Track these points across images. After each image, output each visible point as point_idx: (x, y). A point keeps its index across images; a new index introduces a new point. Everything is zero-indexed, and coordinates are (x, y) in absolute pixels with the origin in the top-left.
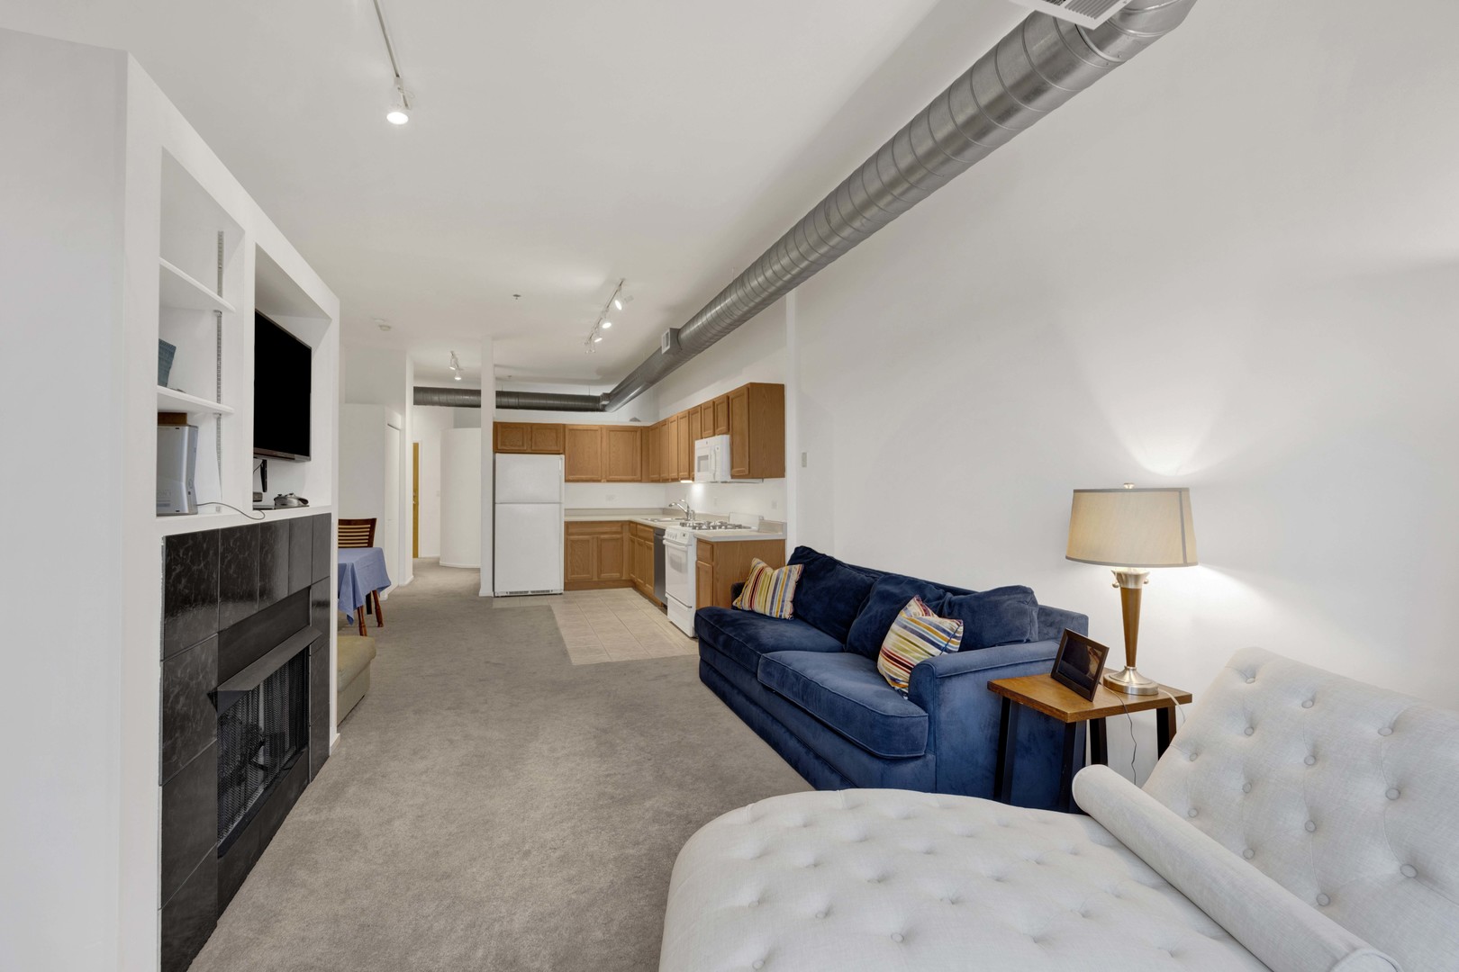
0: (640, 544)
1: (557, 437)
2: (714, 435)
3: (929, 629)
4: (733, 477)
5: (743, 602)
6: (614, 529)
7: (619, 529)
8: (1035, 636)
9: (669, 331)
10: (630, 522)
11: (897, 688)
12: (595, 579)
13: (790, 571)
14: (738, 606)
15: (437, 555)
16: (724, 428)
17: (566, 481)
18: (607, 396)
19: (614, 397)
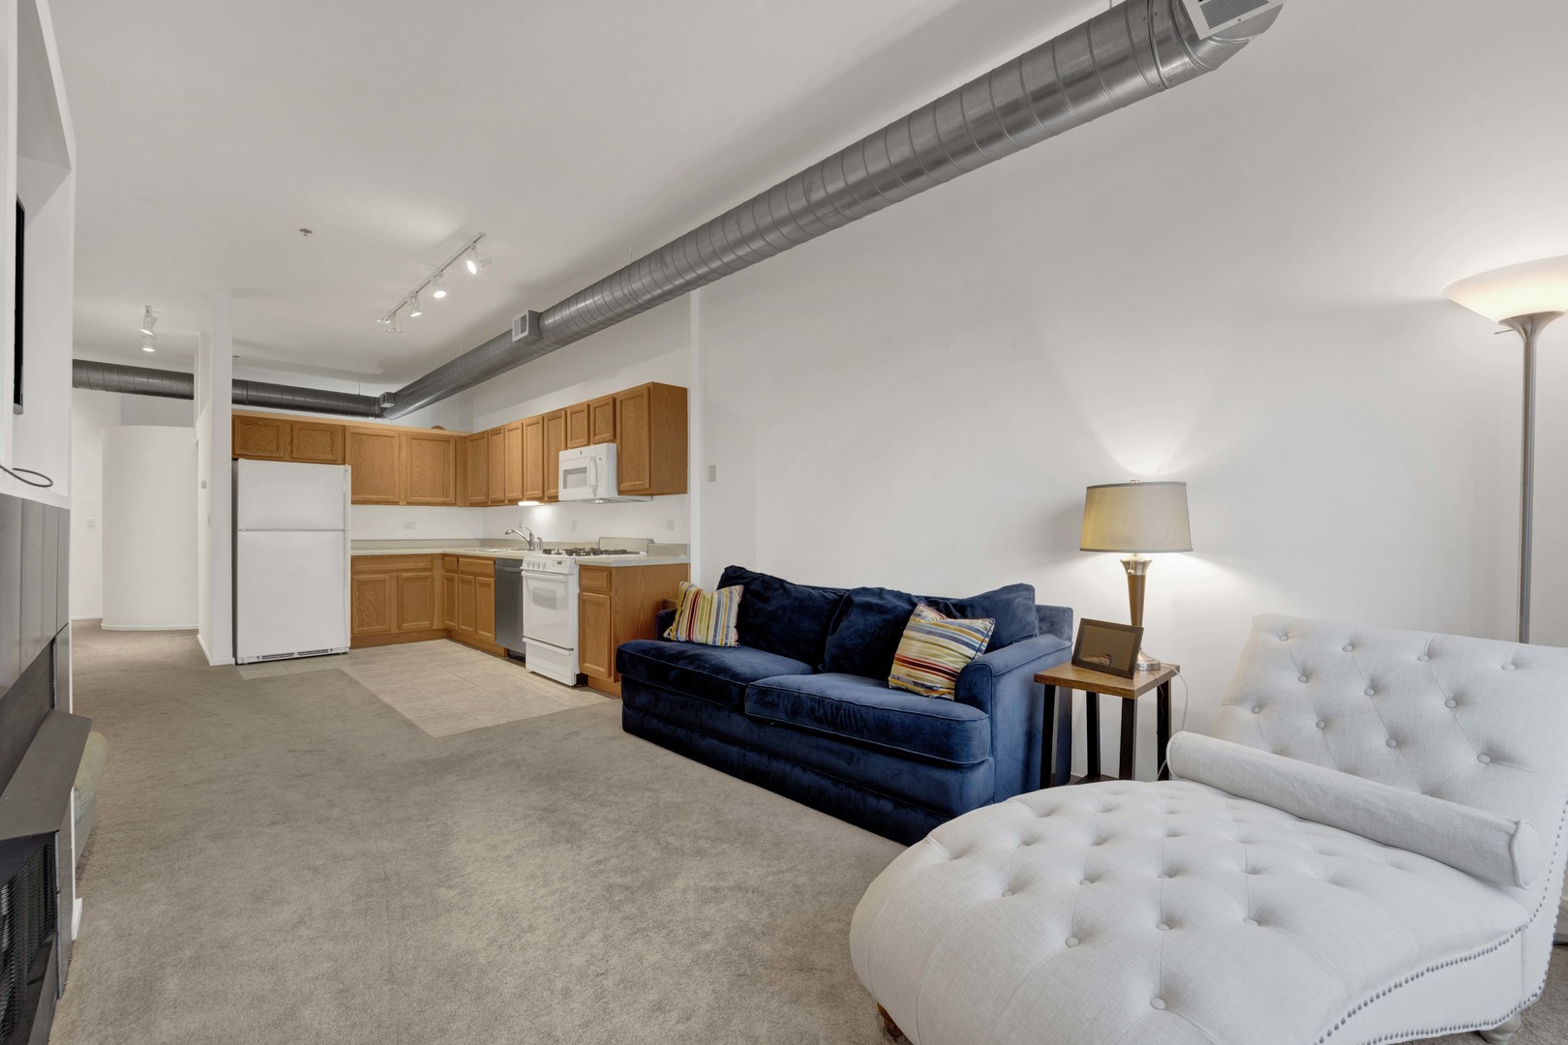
0: (463, 581)
1: (333, 443)
2: (588, 444)
3: (960, 631)
4: (620, 492)
5: (678, 632)
6: (421, 565)
7: (429, 565)
8: (1037, 631)
9: (527, 313)
10: (444, 556)
11: (936, 695)
12: (395, 630)
13: (731, 593)
14: (671, 637)
15: (98, 615)
16: (609, 435)
17: (354, 502)
18: (390, 397)
19: (400, 399)
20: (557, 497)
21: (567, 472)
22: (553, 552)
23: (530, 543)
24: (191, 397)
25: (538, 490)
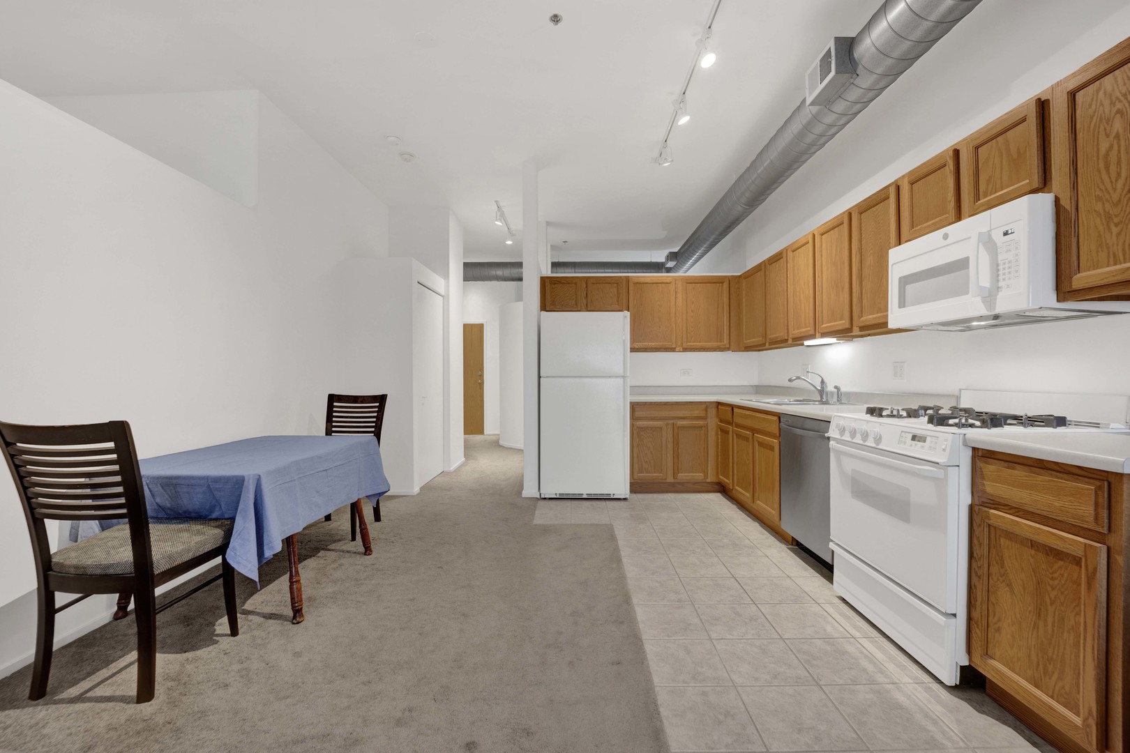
1: (618, 293)
2: (959, 217)
6: (696, 413)
7: (703, 414)
9: (832, 45)
10: (719, 404)
12: (670, 479)
17: (633, 350)
18: (673, 256)
20: (885, 324)
21: (905, 281)
22: (884, 413)
23: (822, 392)
25: (842, 319)
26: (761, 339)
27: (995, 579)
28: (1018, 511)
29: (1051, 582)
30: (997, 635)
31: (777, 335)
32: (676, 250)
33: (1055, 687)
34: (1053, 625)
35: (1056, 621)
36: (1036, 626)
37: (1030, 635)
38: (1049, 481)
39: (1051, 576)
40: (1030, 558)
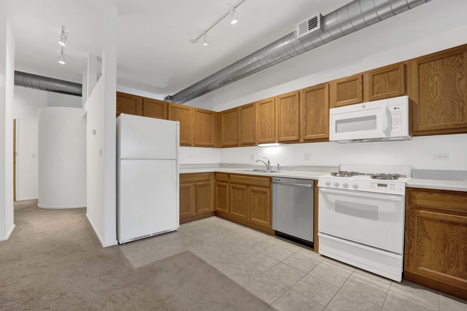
0: (232, 187)
1: (162, 111)
2: (362, 102)
4: (413, 134)
7: (209, 178)
9: (318, 15)
10: (215, 173)
12: (194, 214)
20: (328, 138)
24: (80, 95)
25: (293, 135)
26: (236, 142)
27: (421, 236)
28: (432, 210)
29: (452, 234)
30: (422, 257)
31: (248, 141)
32: (171, 95)
33: (454, 271)
34: (453, 249)
35: (454, 248)
36: (443, 251)
37: (440, 255)
38: (452, 198)
39: (451, 232)
40: (440, 226)
